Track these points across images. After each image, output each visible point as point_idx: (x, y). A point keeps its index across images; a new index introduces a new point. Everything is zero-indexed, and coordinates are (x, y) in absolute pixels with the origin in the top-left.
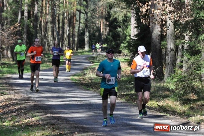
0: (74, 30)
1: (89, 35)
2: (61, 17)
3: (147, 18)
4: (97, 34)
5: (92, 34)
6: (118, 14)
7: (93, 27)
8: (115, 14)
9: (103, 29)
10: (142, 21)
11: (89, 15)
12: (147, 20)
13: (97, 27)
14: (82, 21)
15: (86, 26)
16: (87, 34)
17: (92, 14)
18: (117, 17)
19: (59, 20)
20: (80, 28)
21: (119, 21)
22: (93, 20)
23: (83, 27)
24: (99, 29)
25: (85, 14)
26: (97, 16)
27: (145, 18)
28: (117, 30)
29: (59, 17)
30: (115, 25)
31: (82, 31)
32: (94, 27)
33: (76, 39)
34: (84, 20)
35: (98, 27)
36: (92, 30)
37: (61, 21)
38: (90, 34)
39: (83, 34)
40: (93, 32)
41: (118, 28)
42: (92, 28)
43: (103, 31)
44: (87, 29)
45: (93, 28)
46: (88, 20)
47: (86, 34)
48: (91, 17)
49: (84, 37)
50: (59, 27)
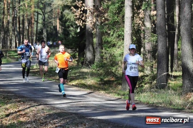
0: (33, 30)
2: (21, 18)
3: (80, 21)
4: (54, 32)
5: (50, 33)
6: (70, 15)
8: (68, 15)
9: (59, 28)
10: (76, 23)
11: (46, 16)
12: (81, 22)
14: (40, 21)
15: (44, 25)
17: (49, 15)
18: (69, 18)
19: (19, 21)
21: (71, 20)
22: (50, 21)
24: (56, 28)
25: (43, 15)
26: (53, 16)
27: (79, 21)
28: (69, 29)
29: (19, 18)
30: (68, 25)
31: (40, 31)
32: (51, 26)
33: (35, 38)
34: (42, 21)
35: (55, 26)
36: (49, 29)
37: (21, 22)
39: (41, 33)
40: (51, 31)
41: (70, 28)
44: (45, 28)
46: (46, 20)
47: (44, 32)
48: (48, 17)
49: (42, 36)
50: (19, 28)
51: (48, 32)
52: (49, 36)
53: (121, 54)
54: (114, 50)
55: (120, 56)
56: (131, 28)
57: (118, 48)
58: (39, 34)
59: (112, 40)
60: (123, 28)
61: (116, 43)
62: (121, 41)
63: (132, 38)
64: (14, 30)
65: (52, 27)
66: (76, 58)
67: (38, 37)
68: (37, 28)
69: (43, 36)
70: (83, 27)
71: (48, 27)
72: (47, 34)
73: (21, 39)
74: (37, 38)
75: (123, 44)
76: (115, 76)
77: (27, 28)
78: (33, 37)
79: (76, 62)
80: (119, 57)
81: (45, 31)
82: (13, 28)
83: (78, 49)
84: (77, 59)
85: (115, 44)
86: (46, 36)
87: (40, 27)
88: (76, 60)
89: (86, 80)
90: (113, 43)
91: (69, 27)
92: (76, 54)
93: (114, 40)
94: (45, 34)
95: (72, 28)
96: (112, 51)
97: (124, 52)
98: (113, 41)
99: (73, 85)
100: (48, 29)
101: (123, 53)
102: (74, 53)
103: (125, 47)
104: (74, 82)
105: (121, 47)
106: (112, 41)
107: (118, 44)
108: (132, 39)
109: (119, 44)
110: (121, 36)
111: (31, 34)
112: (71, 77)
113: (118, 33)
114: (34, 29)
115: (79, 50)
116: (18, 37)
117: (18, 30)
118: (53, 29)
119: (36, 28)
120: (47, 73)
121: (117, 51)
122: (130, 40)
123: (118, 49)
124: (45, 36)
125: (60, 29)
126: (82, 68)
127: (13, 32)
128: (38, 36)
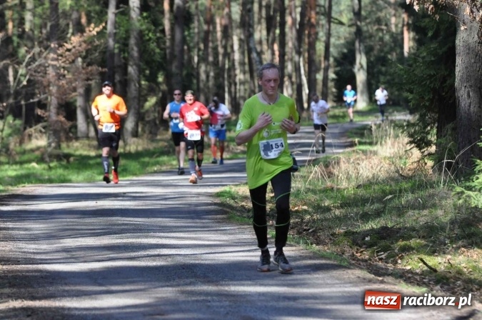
1: (369, 62)
5: (379, 58)
7: (380, 34)
13: (392, 35)
14: (345, 17)
15: (359, 33)
16: (361, 59)
23: (347, 36)
24: (399, 37)
31: (345, 51)
32: (383, 35)
33: (320, 76)
34: (351, 15)
35: (397, 34)
38: (372, 59)
39: (347, 60)
42: (377, 39)
44: (360, 42)
45: (381, 39)
46: (363, 13)
48: (373, 3)
49: (351, 68)
51: (374, 53)
52: (374, 70)
65: (387, 37)
66: (429, 144)
69: (356, 68)
70: (437, 17)
74: (332, 75)
79: (430, 163)
81: (360, 53)
87: (345, 38)
88: (430, 154)
92: (429, 128)
118: (390, 42)
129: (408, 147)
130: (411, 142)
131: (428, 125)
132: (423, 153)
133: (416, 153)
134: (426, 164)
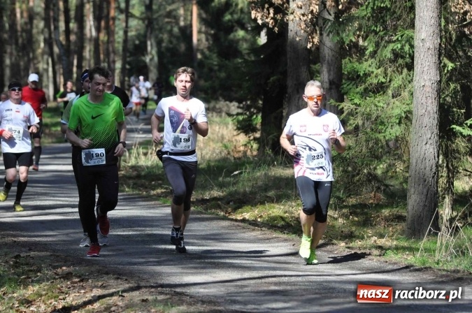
0: (111, 39)
3: (268, 9)
4: (183, 47)
5: (168, 49)
7: (169, 27)
9: (199, 32)
10: (253, 16)
12: (269, 14)
15: (150, 25)
16: (152, 49)
19: (67, 11)
20: (132, 34)
21: (239, 7)
22: (169, 7)
23: (139, 28)
24: (188, 32)
27: (263, 9)
28: (232, 36)
31: (137, 42)
32: (172, 28)
33: (118, 65)
34: (143, 9)
35: (185, 27)
36: (165, 36)
37: (72, 14)
39: (141, 49)
40: (171, 42)
41: (236, 31)
42: (166, 31)
43: (198, 40)
44: (151, 33)
45: (170, 32)
46: (154, 7)
47: (149, 48)
49: (143, 58)
50: (68, 32)
51: (164, 45)
52: (165, 61)
53: (403, 115)
54: (378, 104)
55: (400, 123)
56: (437, 31)
57: (393, 97)
58: (132, 54)
59: (370, 69)
60: (408, 32)
61: (384, 80)
62: (404, 74)
63: (440, 63)
64: (49, 42)
65: (176, 30)
66: (254, 130)
67: (129, 63)
68: (126, 32)
69: (147, 59)
70: (276, 29)
71: (161, 29)
72: (160, 54)
73: (75, 69)
74: (128, 67)
75: (409, 82)
76: (384, 190)
77: (94, 33)
78: (112, 65)
79: (255, 146)
80: (398, 126)
81: (151, 45)
82: (47, 36)
83: (261, 102)
84: (258, 135)
85: (382, 83)
86: (156, 59)
87: (137, 30)
88: (255, 139)
89: (289, 203)
90: (375, 81)
91: (230, 29)
92: (255, 116)
93: (379, 70)
94: (154, 52)
95: (241, 33)
96: (374, 108)
97: (414, 110)
98: (373, 75)
99: (244, 220)
100: (161, 35)
101: (410, 112)
102: (248, 113)
103: (417, 94)
104: (248, 212)
105: (405, 94)
106: (373, 72)
107: (392, 85)
108: (441, 68)
109: (396, 85)
110: (403, 57)
111: (107, 54)
112: (239, 194)
113: (391, 46)
114: (116, 36)
115: (263, 104)
116: (64, 62)
117: (62, 38)
118: (179, 35)
119: (121, 33)
120: (160, 182)
121: (390, 106)
122: (434, 70)
123: (392, 100)
124: (151, 60)
125: (203, 36)
126: (274, 166)
127: (47, 49)
128: (128, 59)
129: (235, 133)
130: (238, 129)
131: (254, 114)
132: (249, 137)
133: (242, 138)
134: (252, 147)
